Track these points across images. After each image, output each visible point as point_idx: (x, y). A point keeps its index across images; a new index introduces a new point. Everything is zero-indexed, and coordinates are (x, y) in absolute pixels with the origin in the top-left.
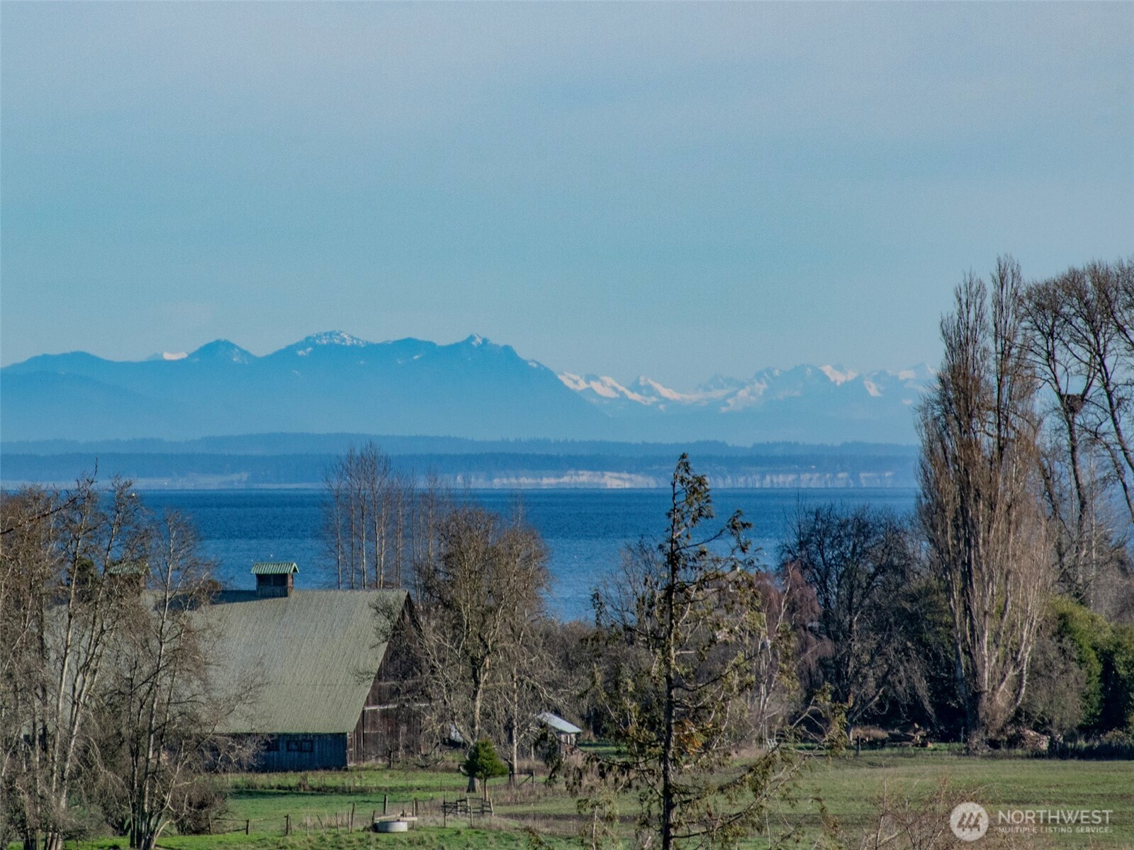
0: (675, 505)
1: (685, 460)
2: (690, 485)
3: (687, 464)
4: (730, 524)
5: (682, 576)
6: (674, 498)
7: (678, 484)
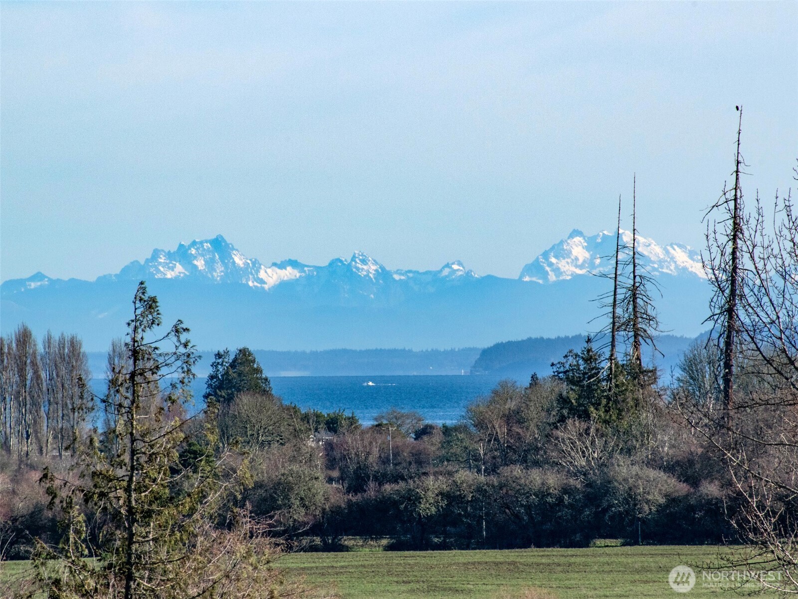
0: (136, 316)
1: (142, 286)
2: (146, 303)
3: (144, 289)
4: (174, 329)
5: (140, 365)
6: (135, 312)
7: (138, 302)
